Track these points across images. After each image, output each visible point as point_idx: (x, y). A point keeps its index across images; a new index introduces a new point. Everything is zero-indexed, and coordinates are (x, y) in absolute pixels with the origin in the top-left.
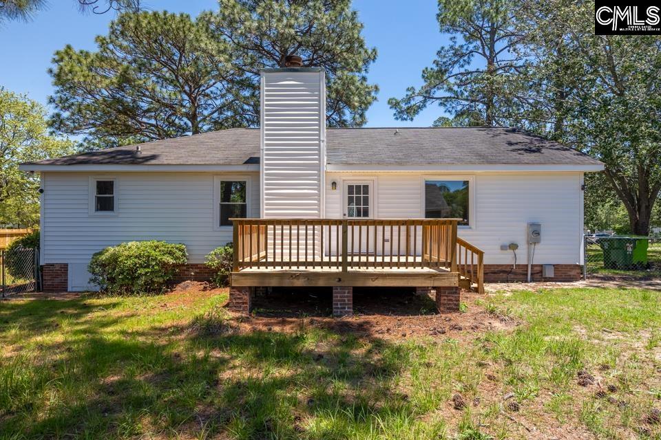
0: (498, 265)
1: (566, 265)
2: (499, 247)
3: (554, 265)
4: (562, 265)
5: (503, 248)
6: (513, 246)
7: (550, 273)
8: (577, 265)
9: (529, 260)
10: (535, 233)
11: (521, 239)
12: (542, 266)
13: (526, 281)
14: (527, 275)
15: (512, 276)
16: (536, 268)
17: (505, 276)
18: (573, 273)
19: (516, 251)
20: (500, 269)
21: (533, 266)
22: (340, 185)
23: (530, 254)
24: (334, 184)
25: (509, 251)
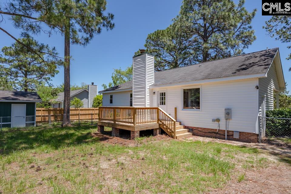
0: (212, 129)
1: (248, 133)
2: (212, 120)
3: (240, 132)
4: (245, 133)
5: (214, 121)
6: (218, 120)
7: (236, 136)
8: (255, 134)
9: (226, 128)
11: (222, 116)
12: (233, 132)
13: (225, 139)
14: (225, 135)
15: (218, 135)
16: (230, 133)
17: (215, 135)
18: (253, 138)
19: (219, 122)
20: (212, 131)
21: (228, 132)
22: (156, 93)
23: (226, 125)
24: (154, 93)
25: (216, 122)
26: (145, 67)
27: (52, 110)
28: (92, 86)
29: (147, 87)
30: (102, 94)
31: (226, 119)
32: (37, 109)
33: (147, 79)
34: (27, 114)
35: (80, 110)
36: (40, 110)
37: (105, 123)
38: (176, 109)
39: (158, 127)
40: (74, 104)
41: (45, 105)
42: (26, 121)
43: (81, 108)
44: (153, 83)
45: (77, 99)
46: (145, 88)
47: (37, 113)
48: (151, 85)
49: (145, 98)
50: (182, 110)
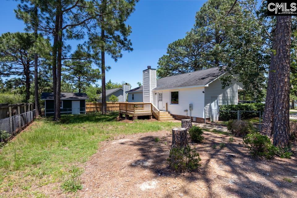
2: (184, 111)
3: (197, 118)
4: (199, 118)
6: (187, 111)
7: (194, 120)
8: (203, 118)
9: (190, 115)
10: (191, 107)
11: (188, 108)
12: (193, 117)
18: (202, 121)
20: (184, 117)
21: (191, 117)
22: (157, 94)
23: (190, 113)
24: (156, 94)
25: (186, 112)
26: (149, 77)
27: (98, 104)
28: (126, 86)
29: (150, 90)
30: (127, 93)
31: (190, 110)
32: (86, 103)
33: (150, 85)
34: (81, 106)
35: (116, 103)
36: (89, 104)
37: (123, 112)
38: (167, 104)
39: (152, 114)
40: (111, 100)
41: (93, 100)
42: (80, 111)
43: (116, 102)
44: (155, 87)
45: (114, 96)
46: (149, 90)
47: (87, 106)
48: (153, 88)
49: (149, 97)
50: (170, 104)
